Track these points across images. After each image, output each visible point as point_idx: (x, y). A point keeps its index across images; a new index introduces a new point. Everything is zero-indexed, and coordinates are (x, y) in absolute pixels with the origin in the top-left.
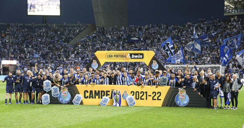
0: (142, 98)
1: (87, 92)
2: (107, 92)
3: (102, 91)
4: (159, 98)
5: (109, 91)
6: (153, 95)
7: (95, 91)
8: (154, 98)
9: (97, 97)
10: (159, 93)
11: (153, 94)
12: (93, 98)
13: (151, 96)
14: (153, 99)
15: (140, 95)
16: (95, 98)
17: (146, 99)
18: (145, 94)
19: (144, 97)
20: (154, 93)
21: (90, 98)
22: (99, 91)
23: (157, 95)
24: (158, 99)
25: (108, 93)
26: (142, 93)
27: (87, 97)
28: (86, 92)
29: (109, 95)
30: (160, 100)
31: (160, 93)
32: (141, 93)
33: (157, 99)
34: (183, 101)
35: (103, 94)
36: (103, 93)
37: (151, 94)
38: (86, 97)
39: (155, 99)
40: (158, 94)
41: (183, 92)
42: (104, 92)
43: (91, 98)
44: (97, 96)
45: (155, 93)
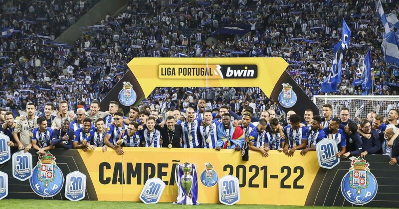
0: (254, 182)
1: (109, 167)
2: (161, 166)
3: (147, 165)
4: (299, 183)
5: (166, 165)
6: (282, 176)
7: (129, 165)
8: (286, 183)
9: (134, 180)
10: (299, 171)
11: (282, 171)
12: (122, 182)
13: (276, 177)
14: (283, 186)
15: (249, 175)
16: (129, 182)
17: (265, 186)
18: (261, 173)
19: (259, 180)
20: (286, 171)
21: (114, 182)
22: (139, 165)
23: (294, 176)
24: (296, 186)
25: (164, 170)
26: (254, 170)
27: (108, 180)
28: (105, 167)
29: (165, 174)
30: (302, 187)
31: (302, 169)
32: (250, 170)
33: (292, 186)
34: (362, 190)
35: (149, 173)
36: (149, 169)
37: (277, 172)
38: (105, 179)
39: (289, 187)
40: (295, 171)
41: (361, 167)
42: (152, 166)
43: (118, 183)
44: (134, 176)
45: (289, 168)
